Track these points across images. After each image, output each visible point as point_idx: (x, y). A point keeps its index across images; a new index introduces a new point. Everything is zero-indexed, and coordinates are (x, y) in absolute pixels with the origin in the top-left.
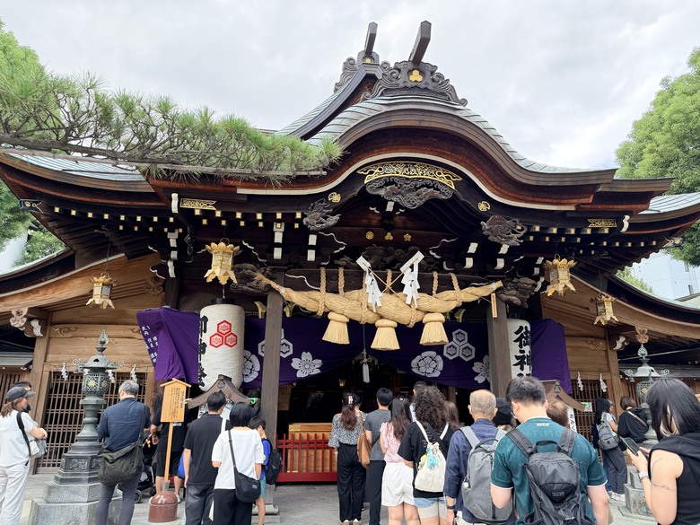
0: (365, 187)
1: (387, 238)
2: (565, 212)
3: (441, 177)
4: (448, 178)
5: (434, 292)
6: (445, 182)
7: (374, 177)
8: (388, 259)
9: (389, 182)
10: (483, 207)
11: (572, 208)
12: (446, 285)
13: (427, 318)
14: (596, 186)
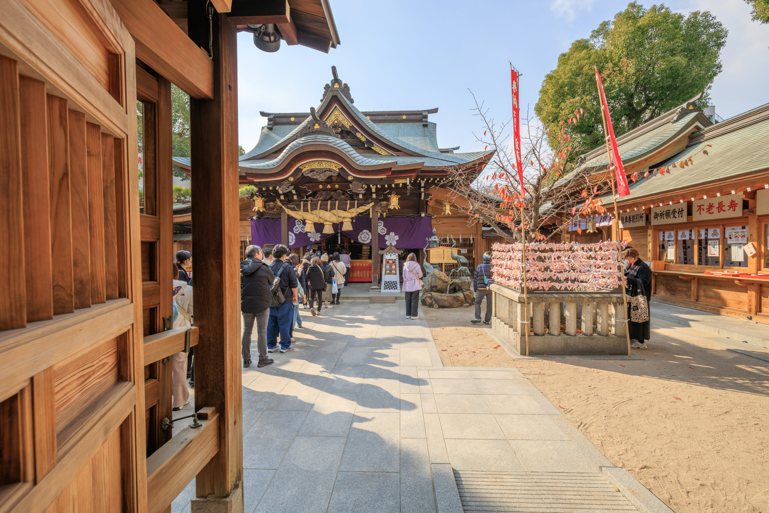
0: (303, 174)
1: (328, 187)
2: (382, 179)
3: (333, 167)
4: (336, 167)
5: (347, 209)
6: (335, 169)
7: (306, 169)
8: (328, 197)
9: (312, 171)
10: (350, 178)
11: (385, 177)
12: (352, 206)
13: (344, 220)
14: (391, 168)
